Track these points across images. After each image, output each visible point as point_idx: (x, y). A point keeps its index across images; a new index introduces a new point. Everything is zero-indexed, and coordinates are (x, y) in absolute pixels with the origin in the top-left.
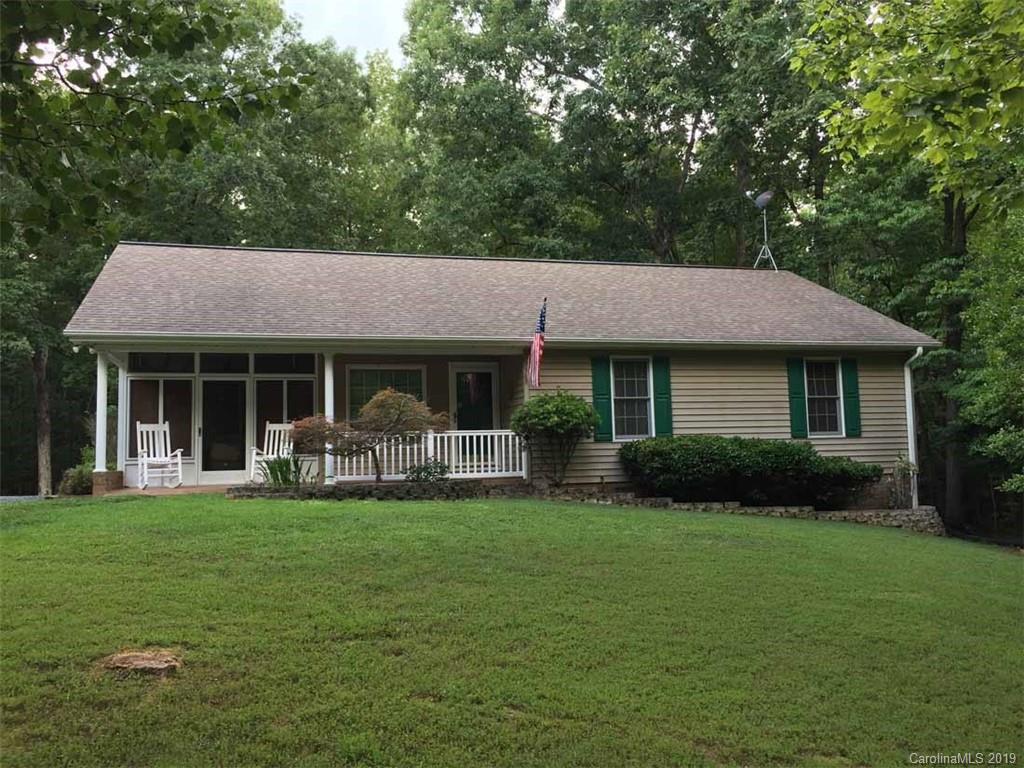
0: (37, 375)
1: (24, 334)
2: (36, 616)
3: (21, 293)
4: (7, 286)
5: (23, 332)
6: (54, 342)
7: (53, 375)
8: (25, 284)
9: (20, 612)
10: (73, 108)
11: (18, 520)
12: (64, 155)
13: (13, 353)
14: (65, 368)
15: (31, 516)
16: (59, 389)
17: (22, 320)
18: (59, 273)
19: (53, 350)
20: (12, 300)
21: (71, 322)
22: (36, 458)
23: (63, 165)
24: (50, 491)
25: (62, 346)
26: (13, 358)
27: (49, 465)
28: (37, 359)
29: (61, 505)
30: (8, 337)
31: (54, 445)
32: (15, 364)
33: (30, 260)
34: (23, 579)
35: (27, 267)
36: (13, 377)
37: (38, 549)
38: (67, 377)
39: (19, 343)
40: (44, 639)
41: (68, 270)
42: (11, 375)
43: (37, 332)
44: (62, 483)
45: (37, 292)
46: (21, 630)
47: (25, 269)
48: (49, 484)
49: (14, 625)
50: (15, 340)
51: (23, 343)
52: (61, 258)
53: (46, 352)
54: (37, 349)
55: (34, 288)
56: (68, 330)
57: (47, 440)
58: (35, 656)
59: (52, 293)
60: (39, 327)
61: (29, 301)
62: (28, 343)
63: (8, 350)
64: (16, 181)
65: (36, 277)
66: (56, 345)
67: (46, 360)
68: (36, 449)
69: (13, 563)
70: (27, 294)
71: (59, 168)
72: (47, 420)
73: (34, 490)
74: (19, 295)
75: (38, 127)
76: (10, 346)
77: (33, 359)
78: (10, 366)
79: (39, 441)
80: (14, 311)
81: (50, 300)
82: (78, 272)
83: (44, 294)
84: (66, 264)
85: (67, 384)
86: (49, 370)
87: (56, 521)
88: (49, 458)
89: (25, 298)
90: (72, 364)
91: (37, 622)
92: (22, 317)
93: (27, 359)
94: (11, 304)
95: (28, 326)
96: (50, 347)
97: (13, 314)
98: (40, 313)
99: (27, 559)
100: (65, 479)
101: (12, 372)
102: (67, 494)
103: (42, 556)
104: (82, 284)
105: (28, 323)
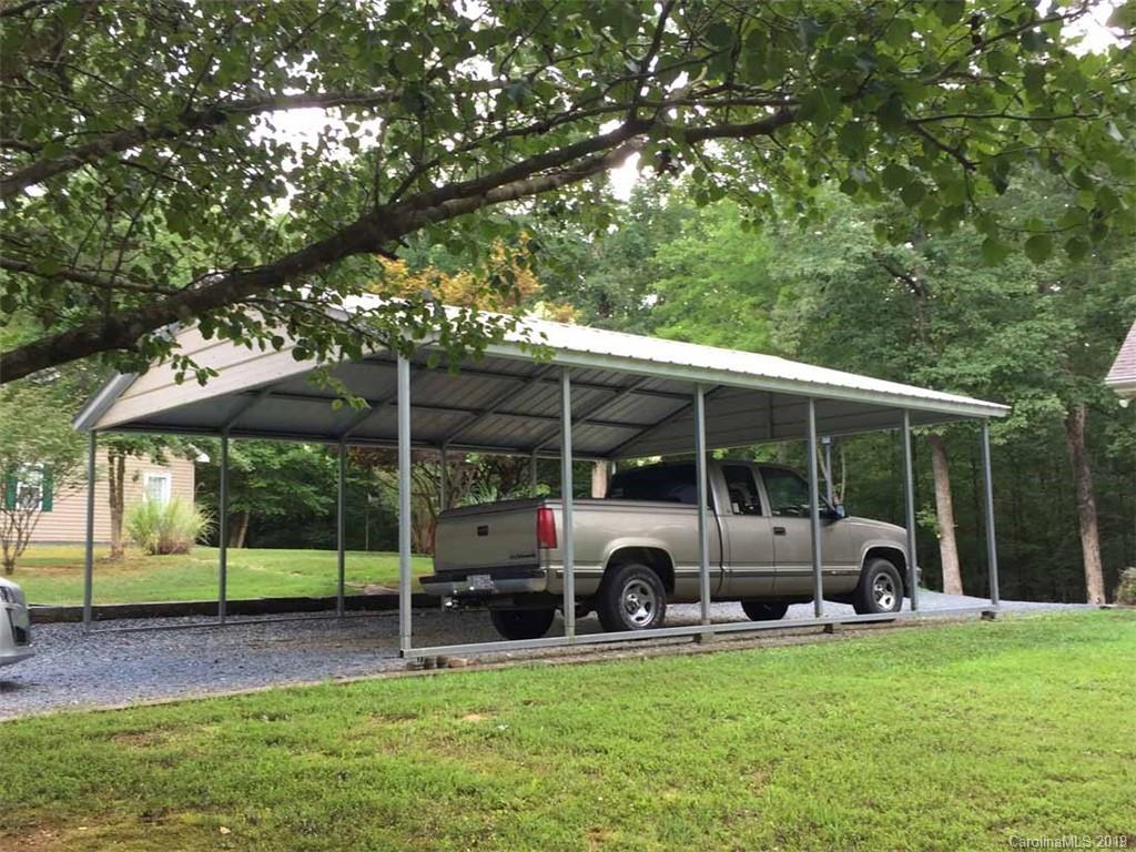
0: (1073, 443)
1: (1053, 390)
2: (1110, 769)
3: (1045, 337)
4: (1028, 330)
5: (1052, 387)
6: (1091, 397)
7: (1094, 444)
8: (1049, 324)
9: (1089, 759)
10: (1115, 62)
11: (1071, 635)
12: (1113, 126)
13: (1041, 415)
14: (1109, 431)
15: (1085, 632)
16: (1103, 461)
17: (1049, 372)
18: (1090, 304)
19: (1091, 407)
20: (1034, 348)
21: (1115, 365)
22: (1081, 554)
23: (1112, 139)
24: (1103, 599)
25: (1102, 401)
26: (1041, 422)
27: (1098, 563)
28: (1070, 423)
29: (1123, 618)
30: (1034, 396)
31: (1104, 536)
32: (1045, 430)
33: (1052, 292)
34: (1087, 714)
35: (1049, 301)
36: (1044, 448)
37: (1101, 675)
38: (1112, 443)
39: (1048, 403)
40: (1128, 802)
41: (1101, 298)
42: (1041, 444)
43: (1069, 386)
44: (1121, 588)
45: (1064, 333)
46: (1094, 784)
47: (1047, 305)
48: (1101, 589)
49: (1086, 776)
50: (1042, 399)
51: (1053, 403)
52: (1092, 283)
53: (1082, 411)
54: (1071, 408)
55: (1061, 328)
56: (1113, 378)
57: (1093, 529)
58: (1118, 823)
59: (1083, 332)
60: (1069, 379)
61: (1054, 347)
62: (1058, 401)
63: (1035, 413)
64: (1027, 193)
65: (1062, 313)
66: (1094, 401)
67: (1082, 421)
68: (1079, 541)
69: (1072, 692)
70: (1053, 337)
71: (1106, 145)
72: (1091, 503)
73: (1081, 597)
74: (1043, 340)
75: (1074, 97)
76: (1037, 408)
77: (1066, 421)
78: (1039, 433)
79: (1082, 531)
80: (1038, 362)
81: (1081, 341)
82: (1116, 299)
83: (1075, 334)
84: (1099, 290)
85: (1112, 452)
86: (1087, 436)
87: (1119, 639)
88: (1097, 554)
89: (1051, 342)
90: (1117, 425)
91: (1113, 776)
92: (1048, 368)
93: (1058, 423)
94: (1034, 353)
95: (1057, 380)
96: (1086, 403)
97: (1037, 366)
98: (1070, 360)
99: (1087, 689)
100: (1124, 582)
101: (1042, 441)
102: (1128, 603)
103: (1109, 686)
104: (1121, 313)
105: (1057, 375)
